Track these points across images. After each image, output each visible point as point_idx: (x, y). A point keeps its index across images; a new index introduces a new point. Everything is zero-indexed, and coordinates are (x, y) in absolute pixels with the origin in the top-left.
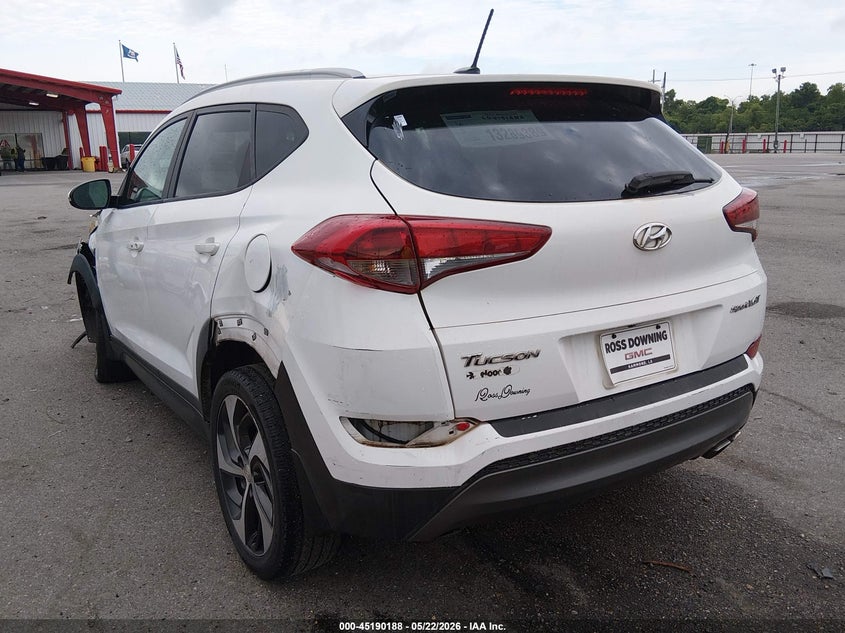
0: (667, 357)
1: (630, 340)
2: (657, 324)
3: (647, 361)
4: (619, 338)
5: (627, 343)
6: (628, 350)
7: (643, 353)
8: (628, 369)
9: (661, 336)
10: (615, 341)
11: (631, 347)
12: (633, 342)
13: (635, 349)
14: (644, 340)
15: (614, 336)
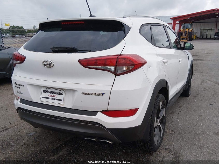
0: (61, 100)
1: (51, 91)
2: (60, 89)
3: (54, 99)
4: (48, 90)
5: (50, 92)
6: (50, 94)
7: (54, 96)
8: (48, 99)
9: (61, 94)
10: (47, 90)
11: (51, 93)
12: (52, 92)
13: (52, 94)
14: (55, 93)
15: (47, 89)
